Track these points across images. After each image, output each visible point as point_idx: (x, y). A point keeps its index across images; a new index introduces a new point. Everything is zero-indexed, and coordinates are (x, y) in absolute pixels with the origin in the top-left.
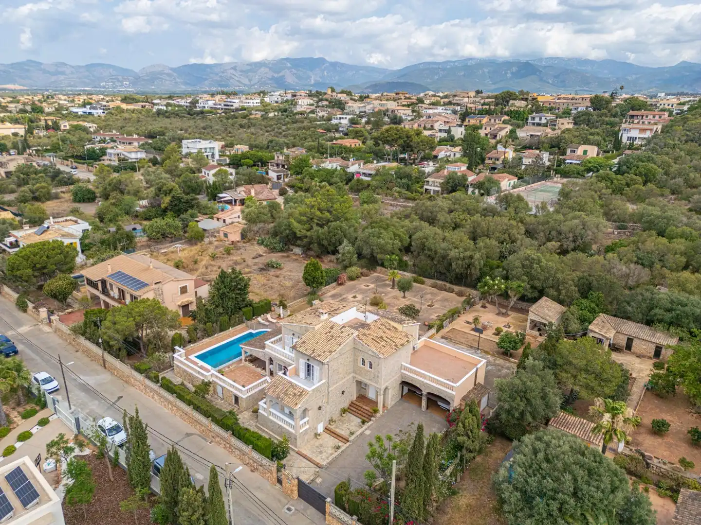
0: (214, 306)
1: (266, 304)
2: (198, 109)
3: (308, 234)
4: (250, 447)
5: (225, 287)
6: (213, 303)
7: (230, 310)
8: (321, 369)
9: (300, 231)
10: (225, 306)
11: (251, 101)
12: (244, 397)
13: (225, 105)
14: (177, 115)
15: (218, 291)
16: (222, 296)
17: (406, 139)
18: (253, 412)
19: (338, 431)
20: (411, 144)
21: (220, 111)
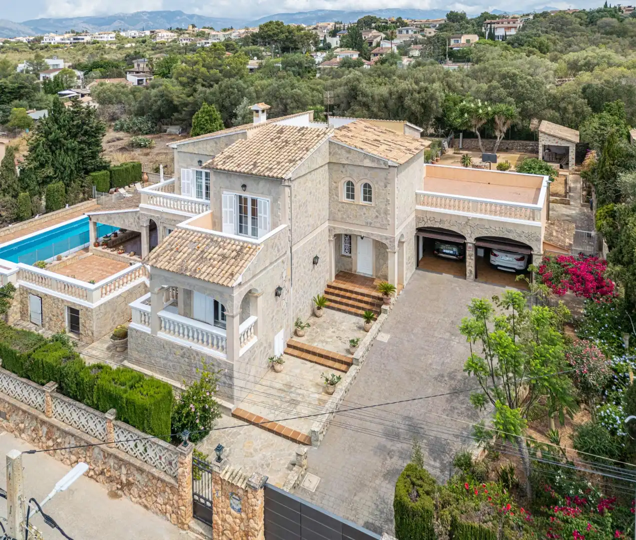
0: (37, 164)
1: (133, 167)
2: (42, 44)
3: (191, 99)
4: (111, 414)
5: (59, 128)
6: (35, 159)
7: (68, 171)
8: (275, 200)
9: (178, 97)
10: (57, 165)
11: (105, 36)
12: (94, 305)
13: (74, 39)
14: (17, 50)
15: (46, 137)
16: (54, 145)
17: (287, 34)
18: (115, 337)
19: (319, 346)
20: (294, 38)
21: (69, 45)
